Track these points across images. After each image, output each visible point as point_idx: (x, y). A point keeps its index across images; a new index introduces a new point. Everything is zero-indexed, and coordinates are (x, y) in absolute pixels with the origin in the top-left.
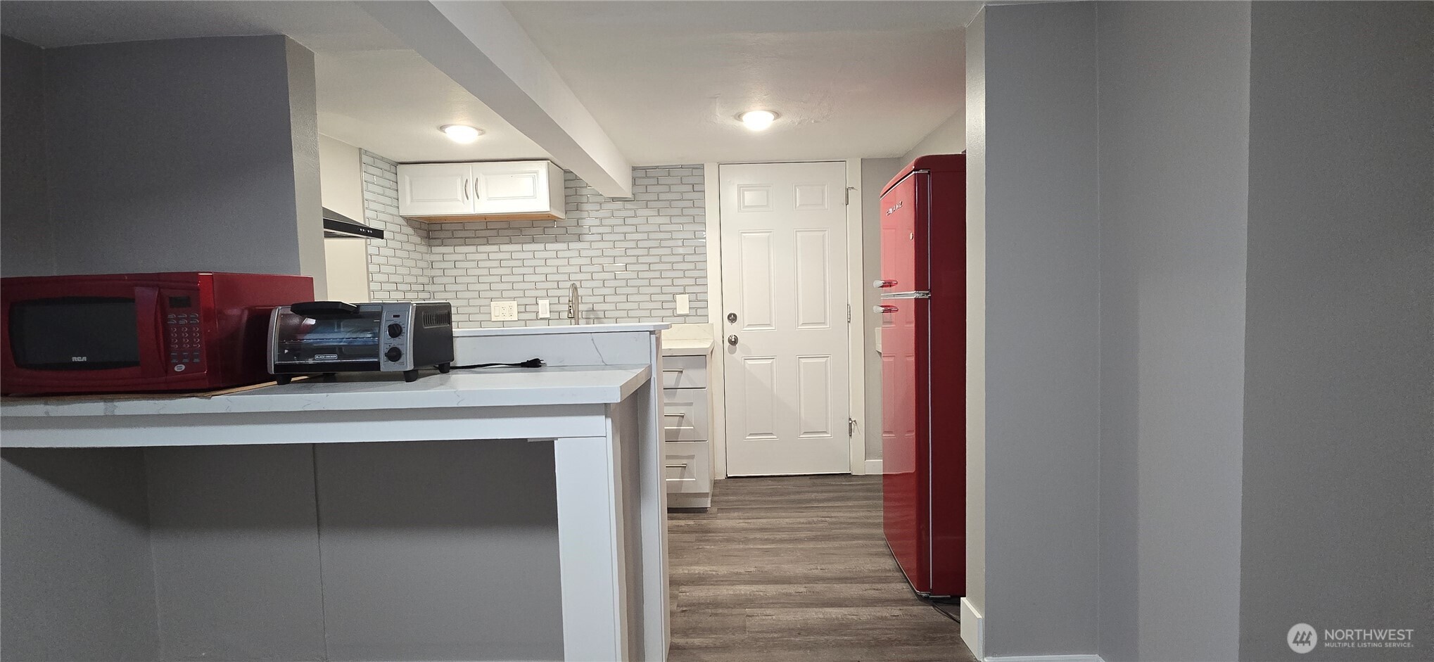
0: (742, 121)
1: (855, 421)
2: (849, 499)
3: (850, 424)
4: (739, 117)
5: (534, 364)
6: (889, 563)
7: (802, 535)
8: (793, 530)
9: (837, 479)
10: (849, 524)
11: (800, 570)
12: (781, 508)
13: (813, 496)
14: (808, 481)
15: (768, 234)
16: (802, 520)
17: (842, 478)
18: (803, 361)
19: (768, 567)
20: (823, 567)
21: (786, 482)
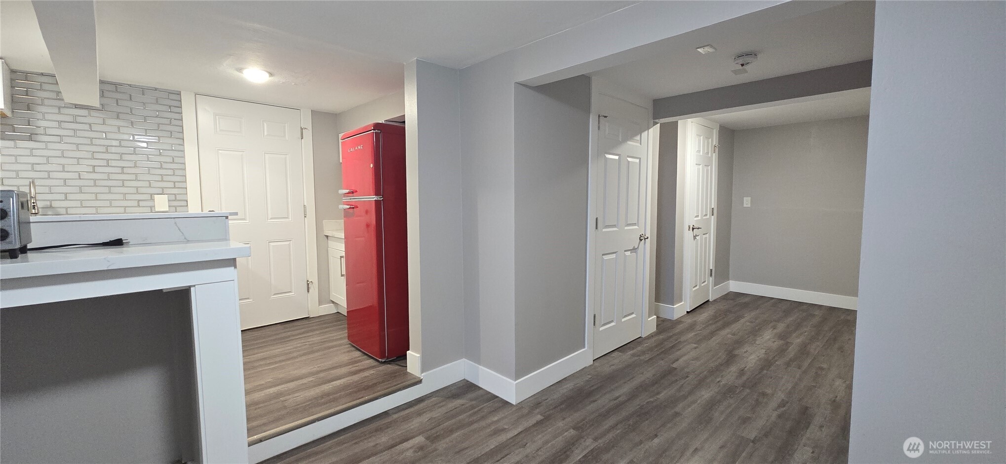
0: (242, 73)
1: (311, 282)
2: (314, 330)
3: (308, 284)
4: (240, 70)
5: (118, 243)
6: (358, 354)
7: (295, 354)
8: (286, 354)
9: (302, 321)
10: (322, 342)
11: (304, 371)
12: (269, 345)
13: (289, 334)
14: (279, 327)
15: (242, 153)
16: (289, 348)
17: (305, 320)
18: (272, 244)
19: (281, 376)
20: (319, 366)
21: (263, 331)
